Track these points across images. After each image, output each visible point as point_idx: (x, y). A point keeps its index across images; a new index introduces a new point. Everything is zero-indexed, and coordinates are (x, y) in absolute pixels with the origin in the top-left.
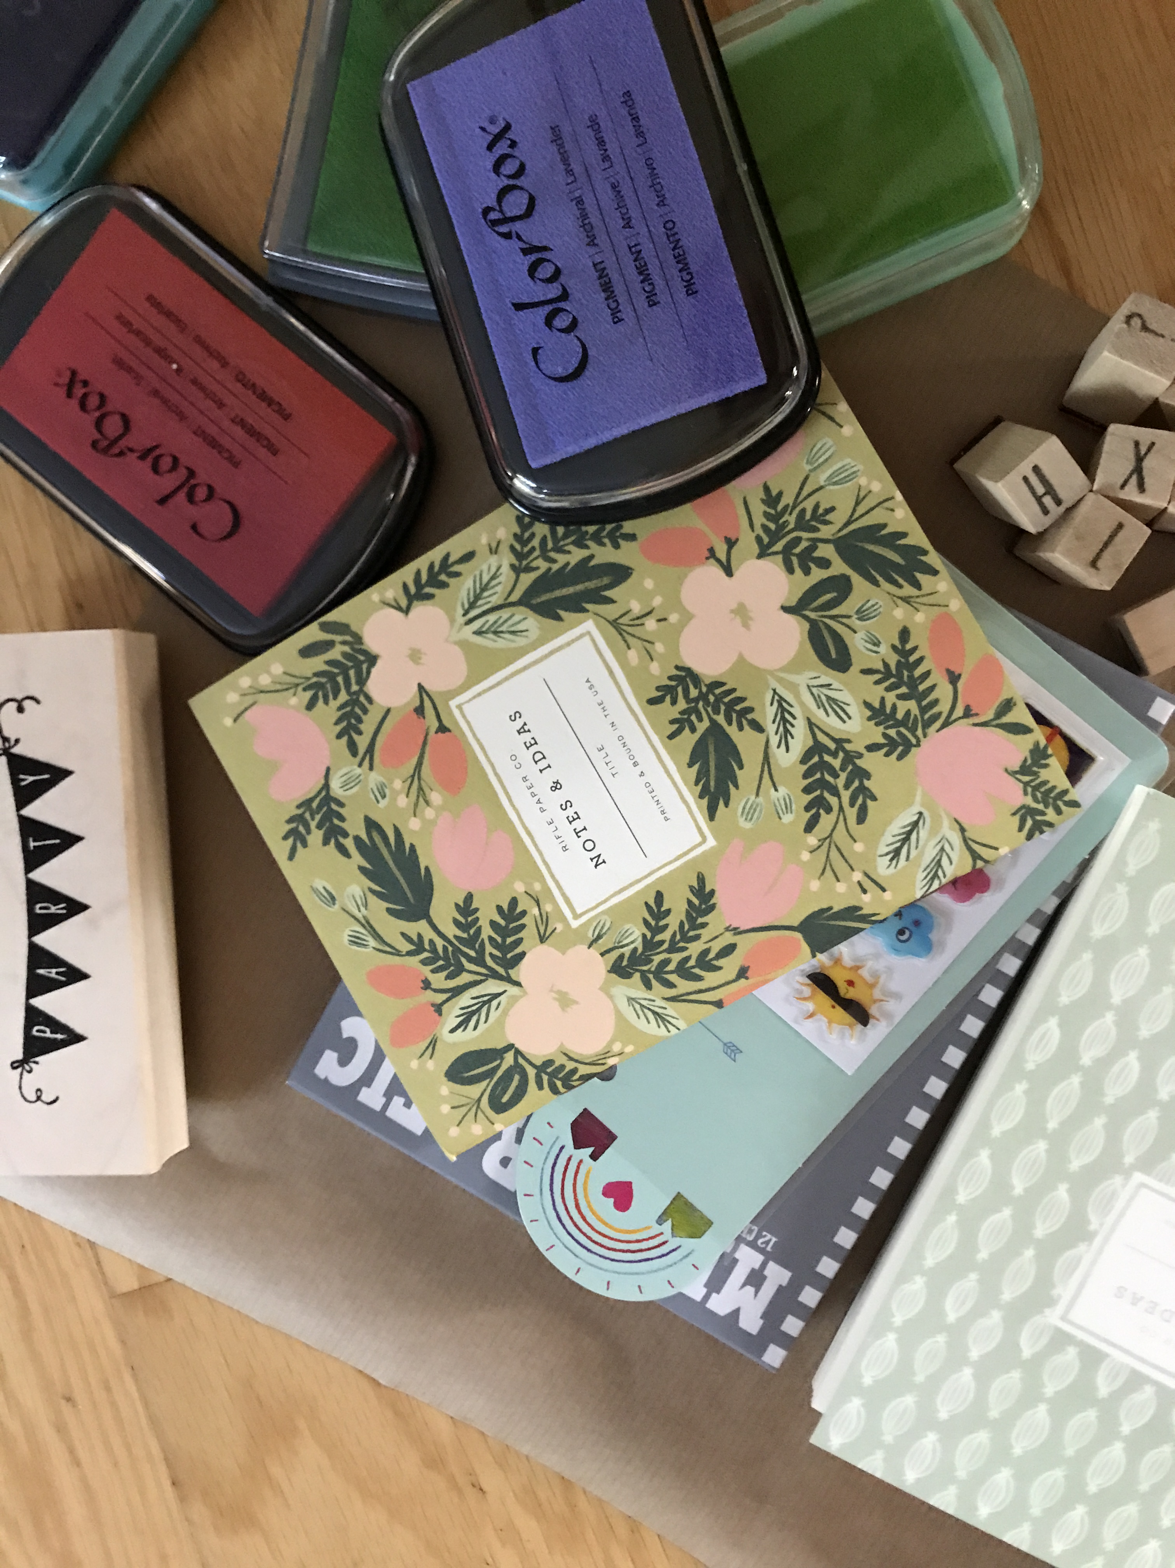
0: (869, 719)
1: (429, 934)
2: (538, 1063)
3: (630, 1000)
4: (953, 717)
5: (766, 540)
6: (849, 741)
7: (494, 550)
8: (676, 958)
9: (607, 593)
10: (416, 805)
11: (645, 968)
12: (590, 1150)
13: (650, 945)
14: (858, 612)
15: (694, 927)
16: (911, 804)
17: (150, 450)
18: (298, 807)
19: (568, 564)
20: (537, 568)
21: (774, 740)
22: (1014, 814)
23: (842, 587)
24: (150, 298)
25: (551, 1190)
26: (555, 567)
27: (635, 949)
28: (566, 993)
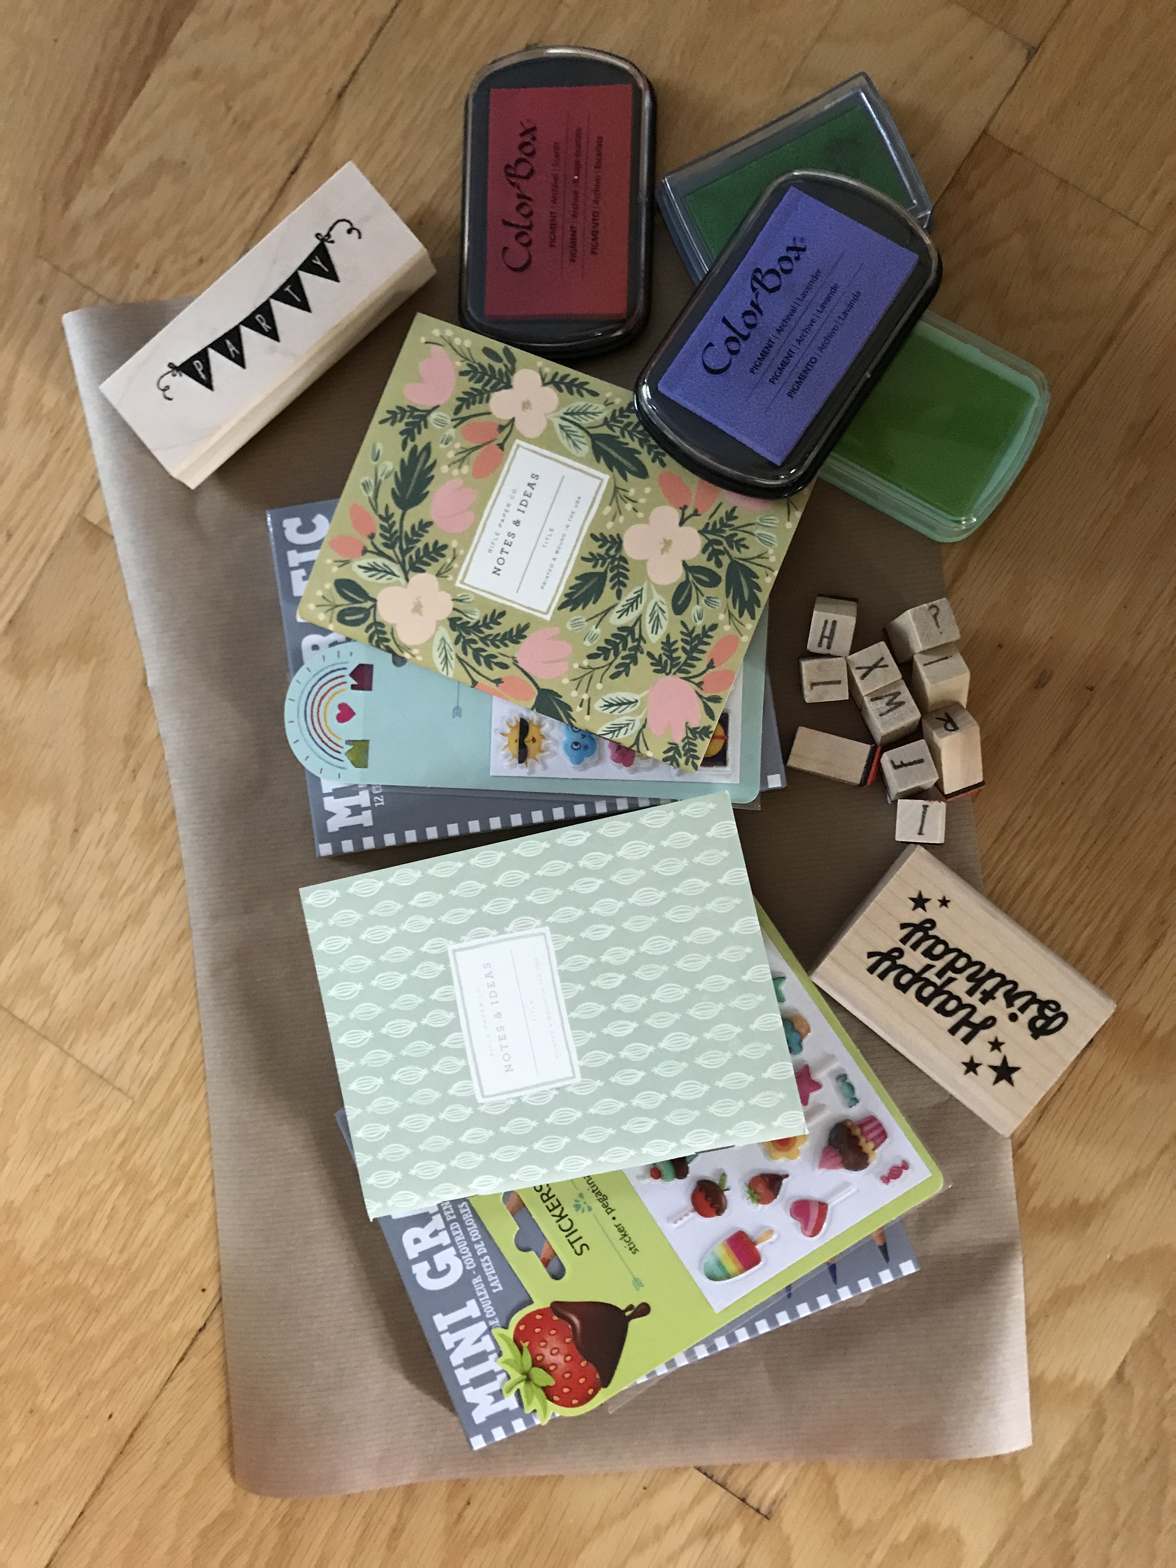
0: (662, 643)
1: (397, 518)
2: (378, 620)
3: (443, 639)
4: (693, 680)
5: (710, 528)
6: (645, 642)
7: (607, 403)
8: (480, 645)
9: (628, 474)
10: (454, 463)
11: (464, 634)
12: (354, 682)
13: (476, 627)
14: (708, 598)
15: (502, 641)
16: (638, 693)
17: (525, 197)
18: (409, 406)
19: (627, 444)
20: (614, 431)
21: (619, 608)
22: (670, 743)
23: (714, 580)
24: (600, 138)
25: (320, 679)
26: (621, 439)
27: (469, 622)
28: (421, 606)
